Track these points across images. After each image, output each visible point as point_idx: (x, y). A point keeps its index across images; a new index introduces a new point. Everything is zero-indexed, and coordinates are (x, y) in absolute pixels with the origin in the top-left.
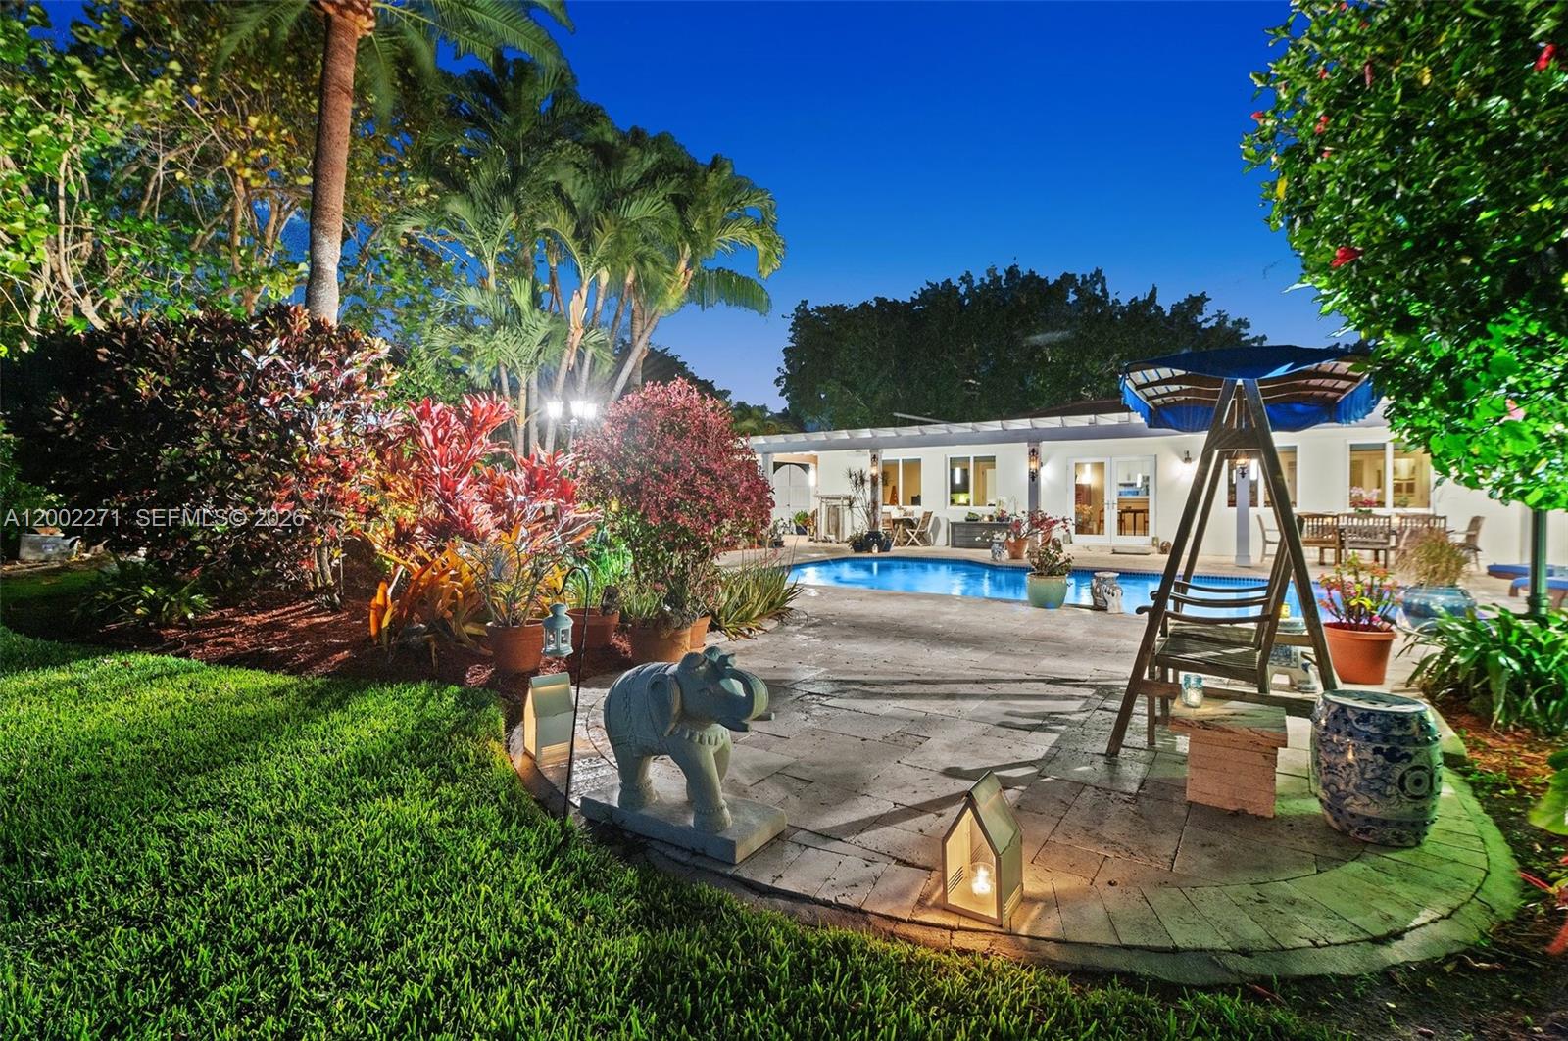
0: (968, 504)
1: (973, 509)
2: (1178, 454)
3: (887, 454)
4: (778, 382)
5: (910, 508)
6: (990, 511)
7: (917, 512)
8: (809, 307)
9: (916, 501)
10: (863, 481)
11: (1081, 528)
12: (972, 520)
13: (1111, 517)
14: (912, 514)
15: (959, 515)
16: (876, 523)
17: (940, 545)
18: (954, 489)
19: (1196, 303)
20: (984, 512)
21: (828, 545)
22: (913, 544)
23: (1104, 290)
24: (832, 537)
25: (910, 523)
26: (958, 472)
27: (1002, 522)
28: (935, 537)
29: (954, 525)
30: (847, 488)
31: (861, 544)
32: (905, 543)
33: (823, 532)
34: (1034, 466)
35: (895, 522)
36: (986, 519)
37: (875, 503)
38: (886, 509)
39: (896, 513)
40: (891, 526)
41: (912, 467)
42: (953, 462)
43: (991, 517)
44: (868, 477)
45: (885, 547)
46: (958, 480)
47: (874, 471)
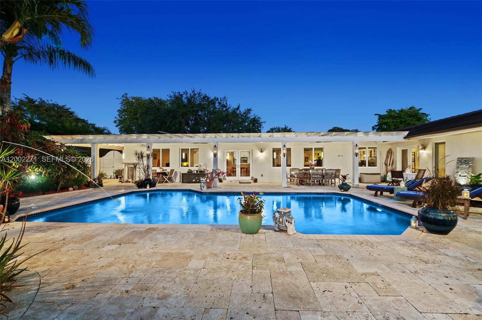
0: (187, 166)
1: (190, 168)
2: (259, 150)
3: (155, 146)
4: (115, 122)
5: (165, 168)
6: (197, 169)
7: (168, 169)
8: (128, 96)
9: (168, 165)
10: (142, 157)
11: (229, 175)
12: (190, 172)
13: (238, 170)
14: (166, 170)
15: (185, 170)
16: (148, 175)
17: (177, 183)
18: (183, 161)
19: (249, 110)
20: (194, 169)
21: (128, 184)
22: (166, 182)
23: (226, 103)
24: (130, 180)
25: (165, 174)
26: (184, 154)
27: (202, 173)
28: (175, 180)
29: (183, 174)
30: (134, 160)
31: (141, 184)
32: (163, 182)
33: (126, 178)
34: (215, 152)
35: (158, 173)
36: (195, 172)
37: (148, 166)
38: (154, 168)
39: (159, 170)
40: (156, 175)
41: (166, 152)
42: (183, 150)
43: (197, 171)
44: (145, 155)
45: (153, 185)
46: (184, 157)
47: (148, 152)
